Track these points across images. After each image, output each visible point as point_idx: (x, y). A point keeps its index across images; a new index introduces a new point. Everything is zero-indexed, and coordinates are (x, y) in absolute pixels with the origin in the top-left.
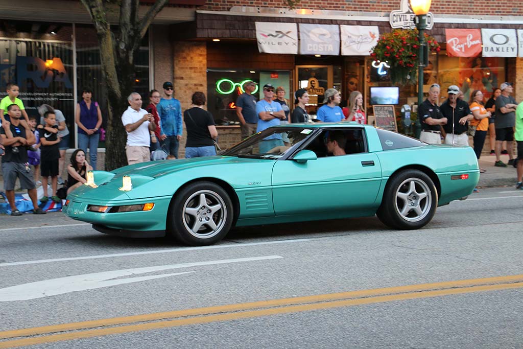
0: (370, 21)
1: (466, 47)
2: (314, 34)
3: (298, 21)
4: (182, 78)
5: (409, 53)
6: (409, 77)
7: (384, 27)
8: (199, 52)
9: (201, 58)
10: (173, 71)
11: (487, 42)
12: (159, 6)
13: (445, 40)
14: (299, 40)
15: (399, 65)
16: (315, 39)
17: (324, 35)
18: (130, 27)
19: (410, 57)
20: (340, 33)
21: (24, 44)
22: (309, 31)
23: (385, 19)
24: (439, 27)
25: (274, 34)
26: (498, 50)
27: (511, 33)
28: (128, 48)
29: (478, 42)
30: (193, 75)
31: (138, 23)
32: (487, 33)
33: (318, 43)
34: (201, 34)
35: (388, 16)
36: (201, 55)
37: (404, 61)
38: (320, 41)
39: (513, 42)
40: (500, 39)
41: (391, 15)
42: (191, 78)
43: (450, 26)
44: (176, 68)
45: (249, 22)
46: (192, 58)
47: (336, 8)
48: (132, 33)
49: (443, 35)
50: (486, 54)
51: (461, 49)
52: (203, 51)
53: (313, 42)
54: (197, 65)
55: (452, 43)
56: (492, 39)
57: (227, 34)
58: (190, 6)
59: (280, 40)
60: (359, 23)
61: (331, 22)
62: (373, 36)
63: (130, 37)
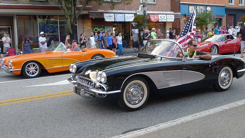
0: (132, 13)
1: (155, 19)
2: (119, 16)
3: (114, 13)
4: (85, 28)
5: (143, 21)
6: (142, 27)
7: (135, 14)
8: (89, 21)
9: (90, 23)
10: (83, 26)
11: (160, 18)
12: (81, 10)
13: (150, 17)
14: (115, 18)
15: (140, 24)
16: (119, 17)
17: (121, 16)
18: (74, 16)
19: (143, 22)
20: (125, 16)
21: (46, 21)
22: (117, 16)
23: (136, 12)
24: (149, 14)
25: (109, 16)
26: (162, 20)
27: (165, 15)
28: (73, 21)
29: (158, 18)
30: (88, 27)
31: (76, 15)
32: (160, 16)
33: (120, 19)
34: (90, 17)
35: (136, 11)
36: (90, 22)
37: (141, 23)
38: (119, 18)
39: (166, 18)
40: (163, 17)
41: (137, 11)
42: (88, 28)
43: (151, 14)
44: (84, 26)
45: (102, 14)
46: (88, 23)
47: (123, 10)
48: (74, 17)
49: (149, 16)
50: (159, 21)
51: (154, 20)
52: (90, 21)
53: (118, 18)
54: (89, 25)
55: (151, 18)
56: (161, 17)
57: (97, 17)
58: (87, 10)
59: (110, 18)
60: (129, 13)
61: (122, 13)
62: (133, 17)
63: (74, 18)
